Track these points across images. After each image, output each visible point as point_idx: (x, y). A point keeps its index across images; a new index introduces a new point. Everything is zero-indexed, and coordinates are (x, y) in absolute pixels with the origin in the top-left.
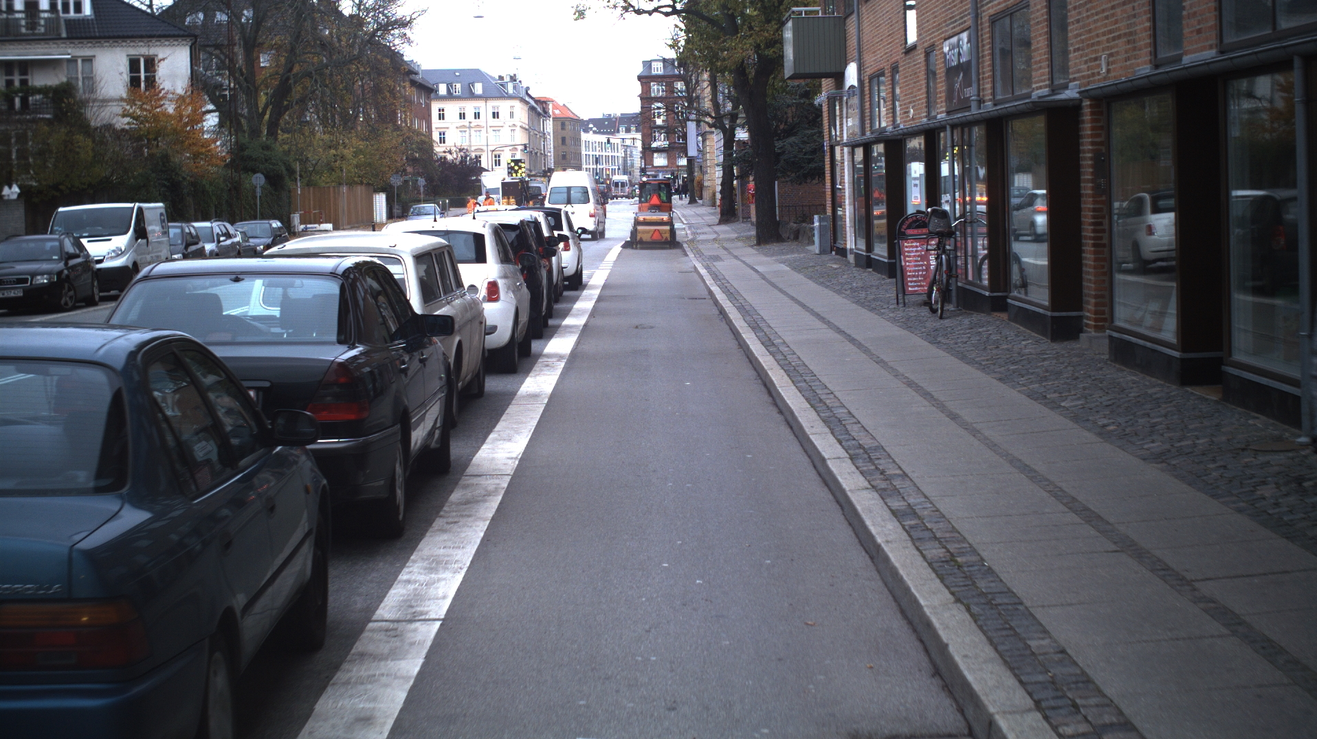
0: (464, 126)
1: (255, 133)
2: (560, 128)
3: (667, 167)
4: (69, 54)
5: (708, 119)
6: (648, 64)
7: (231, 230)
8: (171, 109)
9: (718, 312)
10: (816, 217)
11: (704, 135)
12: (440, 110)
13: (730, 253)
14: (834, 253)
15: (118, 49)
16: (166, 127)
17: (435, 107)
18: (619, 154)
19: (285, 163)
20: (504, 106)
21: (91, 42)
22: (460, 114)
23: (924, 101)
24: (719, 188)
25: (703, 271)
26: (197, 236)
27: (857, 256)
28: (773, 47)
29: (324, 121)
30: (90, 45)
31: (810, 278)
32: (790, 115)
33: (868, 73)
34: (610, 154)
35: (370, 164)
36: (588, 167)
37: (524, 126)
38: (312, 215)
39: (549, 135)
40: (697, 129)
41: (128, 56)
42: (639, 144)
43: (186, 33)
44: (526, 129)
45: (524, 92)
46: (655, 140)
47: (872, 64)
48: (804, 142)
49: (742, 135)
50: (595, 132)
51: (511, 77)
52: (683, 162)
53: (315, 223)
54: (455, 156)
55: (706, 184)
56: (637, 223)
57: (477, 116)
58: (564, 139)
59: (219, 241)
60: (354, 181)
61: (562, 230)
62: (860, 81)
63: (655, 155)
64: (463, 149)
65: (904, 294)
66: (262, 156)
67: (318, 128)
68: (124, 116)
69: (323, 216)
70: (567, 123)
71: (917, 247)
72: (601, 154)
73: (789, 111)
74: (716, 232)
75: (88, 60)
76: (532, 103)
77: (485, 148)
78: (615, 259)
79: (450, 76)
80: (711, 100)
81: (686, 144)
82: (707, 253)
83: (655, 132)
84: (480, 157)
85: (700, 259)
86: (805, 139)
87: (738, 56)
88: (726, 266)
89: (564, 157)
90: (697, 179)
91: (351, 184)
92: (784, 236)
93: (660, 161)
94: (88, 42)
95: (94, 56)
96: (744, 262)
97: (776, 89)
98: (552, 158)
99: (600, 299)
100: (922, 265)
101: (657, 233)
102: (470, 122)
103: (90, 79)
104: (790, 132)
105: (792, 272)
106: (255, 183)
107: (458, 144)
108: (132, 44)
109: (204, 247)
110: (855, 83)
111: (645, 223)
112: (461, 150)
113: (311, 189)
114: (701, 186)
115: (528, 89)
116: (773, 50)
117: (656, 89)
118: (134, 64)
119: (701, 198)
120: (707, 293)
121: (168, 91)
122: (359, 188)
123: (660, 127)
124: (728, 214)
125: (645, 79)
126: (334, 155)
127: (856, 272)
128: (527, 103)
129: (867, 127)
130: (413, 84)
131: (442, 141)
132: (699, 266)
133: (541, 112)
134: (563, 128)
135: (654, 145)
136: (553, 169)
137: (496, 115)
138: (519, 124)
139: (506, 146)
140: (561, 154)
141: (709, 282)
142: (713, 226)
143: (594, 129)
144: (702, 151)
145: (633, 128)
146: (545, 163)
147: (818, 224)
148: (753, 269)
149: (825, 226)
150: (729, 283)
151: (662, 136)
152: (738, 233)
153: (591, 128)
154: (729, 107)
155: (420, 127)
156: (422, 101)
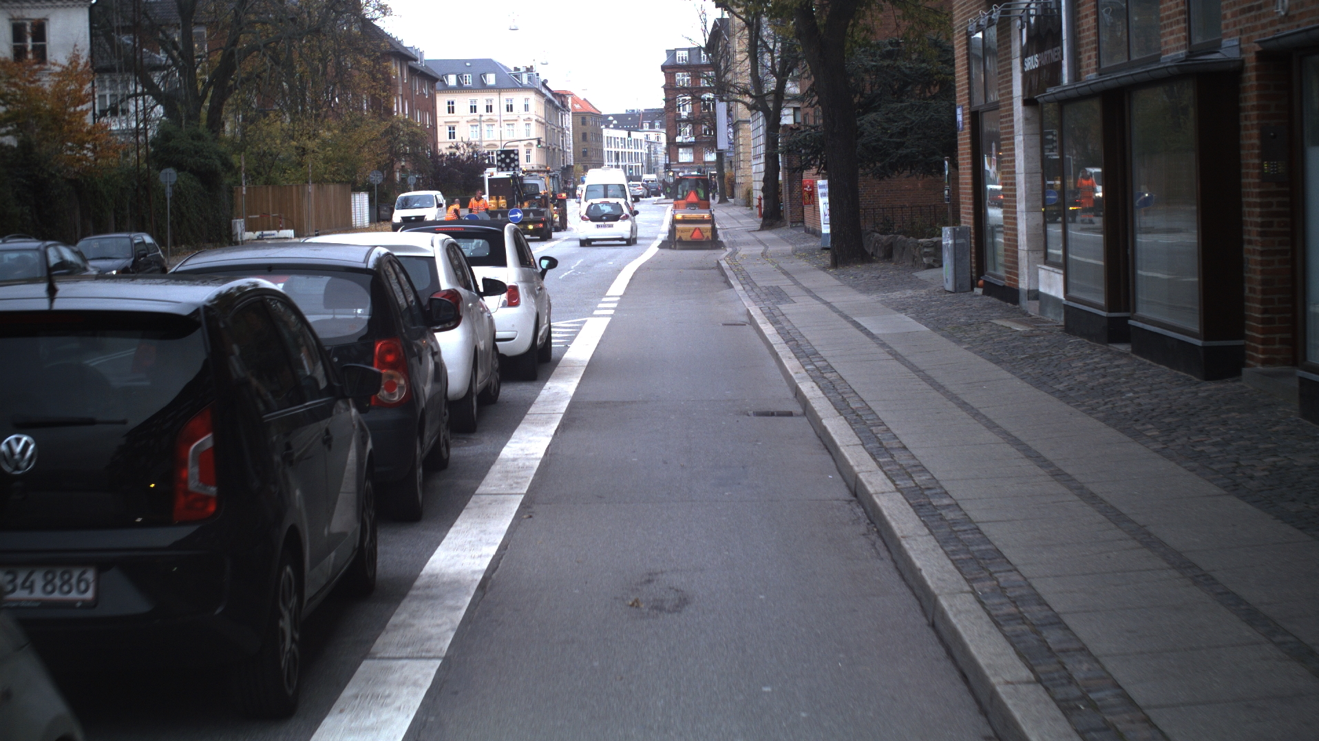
0: (475, 120)
2: (580, 123)
3: (693, 163)
6: (672, 53)
10: (947, 231)
12: (449, 103)
14: (978, 291)
18: (643, 151)
20: (518, 99)
22: (471, 107)
24: (758, 186)
34: (633, 151)
35: (345, 159)
36: (610, 164)
37: (540, 119)
39: (569, 130)
40: (728, 117)
41: (12, 19)
42: (663, 138)
44: (543, 124)
45: (540, 84)
46: (680, 135)
49: (788, 118)
50: (616, 127)
51: (528, 69)
52: (711, 157)
55: (738, 180)
56: (675, 221)
57: (489, 109)
58: (584, 135)
60: (324, 179)
63: (680, 150)
64: (472, 144)
66: (191, 147)
69: (284, 220)
70: (588, 118)
72: (623, 150)
76: (550, 95)
79: (459, 67)
81: (715, 135)
83: (680, 126)
85: (753, 295)
89: (585, 154)
90: (727, 175)
92: (869, 251)
93: (685, 156)
98: (572, 154)
101: (697, 231)
102: (481, 116)
106: (165, 180)
108: (15, 5)
111: (684, 221)
114: (733, 184)
115: (546, 81)
117: (682, 78)
118: (18, 32)
119: (733, 197)
121: (52, 62)
122: (332, 187)
123: (685, 121)
124: (772, 217)
125: (670, 69)
126: (297, 148)
128: (543, 95)
129: (1088, 65)
130: (414, 72)
131: (452, 135)
132: (755, 311)
133: (559, 105)
134: (584, 123)
135: (679, 139)
136: (573, 167)
137: (510, 108)
138: (534, 118)
139: (520, 141)
140: (582, 150)
141: (791, 364)
142: (754, 233)
143: (615, 122)
144: (734, 144)
145: (657, 124)
146: (564, 160)
147: (950, 242)
148: (858, 326)
149: (962, 245)
150: (833, 370)
151: (688, 129)
152: (791, 244)
153: (611, 122)
154: (771, 84)
155: (423, 120)
156: (425, 91)
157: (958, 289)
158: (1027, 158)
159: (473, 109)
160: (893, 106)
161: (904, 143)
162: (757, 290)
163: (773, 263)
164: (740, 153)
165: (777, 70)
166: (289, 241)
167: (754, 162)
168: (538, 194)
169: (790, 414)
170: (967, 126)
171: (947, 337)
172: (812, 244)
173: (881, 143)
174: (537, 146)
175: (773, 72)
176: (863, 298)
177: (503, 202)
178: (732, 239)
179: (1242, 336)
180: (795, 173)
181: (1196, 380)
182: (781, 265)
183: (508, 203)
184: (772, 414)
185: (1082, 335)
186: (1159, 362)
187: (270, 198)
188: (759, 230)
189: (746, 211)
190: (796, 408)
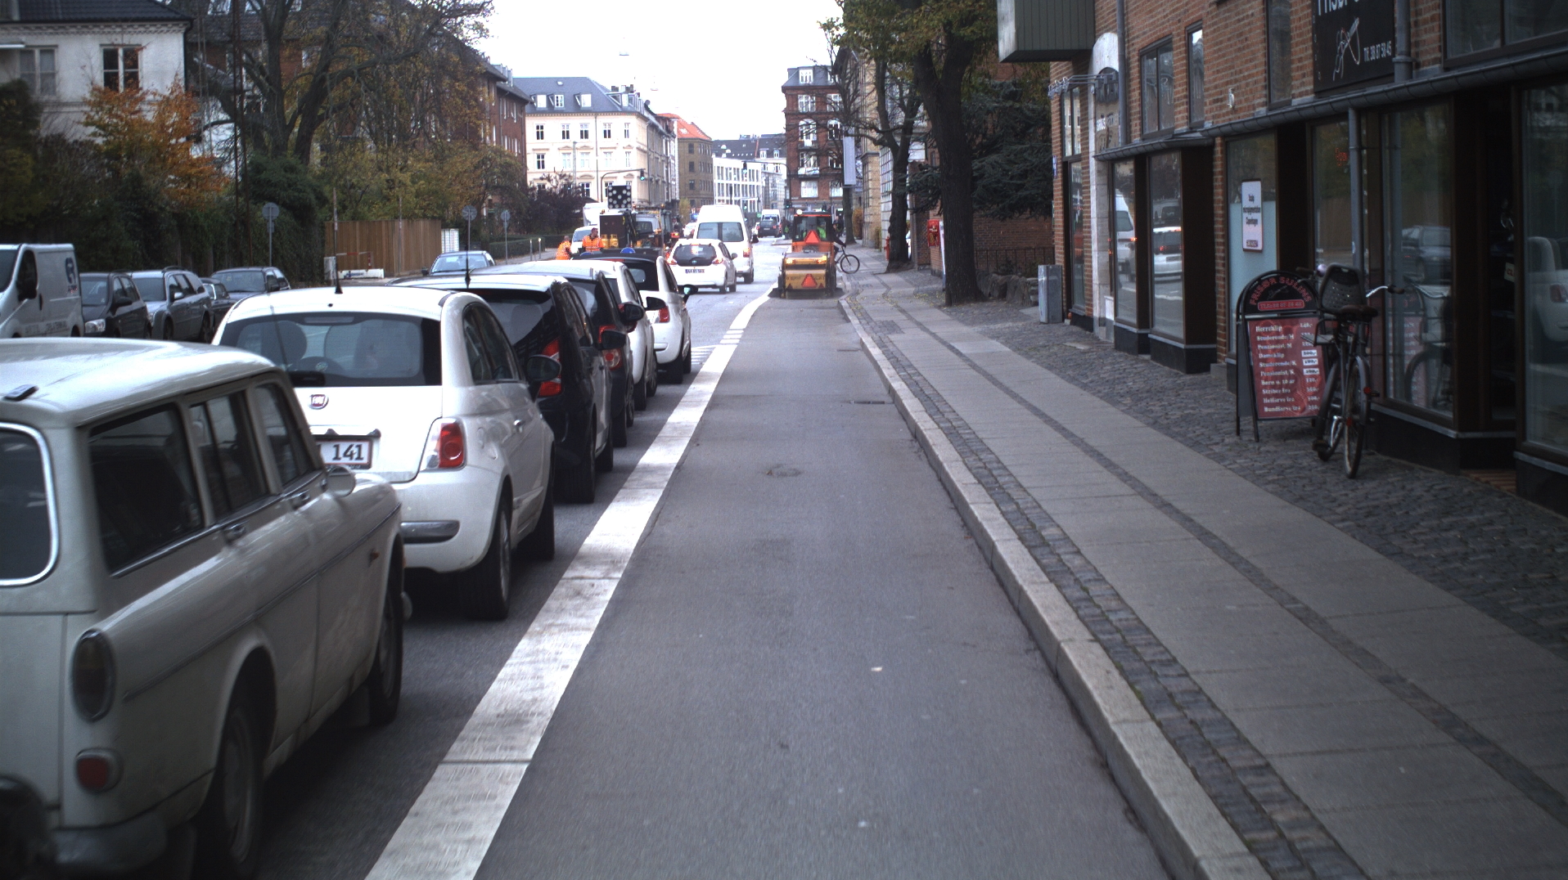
0: (567, 147)
1: (279, 149)
2: (687, 149)
3: (817, 198)
4: (22, 43)
5: (874, 135)
6: (794, 73)
7: (195, 280)
8: (150, 116)
9: (909, 436)
10: (1042, 269)
11: (865, 158)
12: (538, 128)
13: (910, 318)
14: (1067, 322)
15: (89, 36)
16: (141, 140)
17: (531, 124)
18: (759, 183)
19: (315, 190)
20: (617, 123)
21: (52, 28)
22: (563, 132)
23: (1261, 77)
24: (886, 225)
25: (876, 352)
26: (133, 290)
27: (1120, 333)
28: (971, 25)
29: (375, 137)
30: (50, 31)
31: (1050, 368)
32: (990, 126)
33: (1137, 47)
34: (748, 183)
35: (436, 192)
36: (721, 198)
37: (642, 147)
38: (358, 257)
39: (674, 159)
40: (856, 150)
41: (101, 45)
42: (783, 171)
43: (178, 16)
44: (645, 152)
45: (642, 106)
46: (803, 166)
47: (1144, 31)
48: (1010, 162)
49: (917, 153)
50: (729, 156)
51: (627, 88)
52: (838, 192)
53: (362, 268)
54: (554, 184)
55: (867, 219)
56: (785, 267)
57: (584, 134)
58: (692, 165)
59: (172, 299)
60: (414, 214)
61: (655, 288)
62: (1124, 60)
63: (803, 184)
64: (565, 175)
65: (1256, 419)
66: (284, 180)
67: (370, 144)
68: (87, 124)
69: (372, 258)
70: (695, 145)
71: (1278, 333)
72: (737, 182)
73: (989, 119)
74: (884, 285)
75: (49, 51)
76: (653, 119)
77: (594, 175)
78: (744, 326)
79: (550, 86)
80: (878, 108)
81: (842, 169)
82: (877, 318)
83: (802, 156)
84: (588, 185)
85: (867, 327)
86: (1012, 157)
87: (922, 35)
88: (908, 340)
89: (692, 186)
90: (855, 213)
91: (410, 217)
92: (986, 291)
93: (808, 191)
94: (48, 28)
95: (56, 46)
96: (934, 335)
97: (973, 87)
98: (677, 187)
99: (714, 404)
100: (1288, 368)
101: (809, 278)
102: (575, 143)
103: (51, 76)
104: (990, 147)
105: (1015, 356)
106: (266, 215)
107: (559, 170)
108: (106, 30)
109: (144, 308)
110: (1115, 65)
111: (795, 266)
112: (562, 176)
113: (358, 223)
114: (861, 223)
115: (648, 102)
116: (971, 28)
117: (805, 102)
118: (110, 58)
119: (861, 237)
120: (886, 392)
121: (148, 91)
122: (422, 223)
123: (808, 150)
124: (898, 260)
125: (792, 91)
126: (387, 181)
127: (1124, 361)
128: (645, 119)
129: (1135, 131)
130: (501, 93)
131: (541, 165)
132: (868, 341)
133: (664, 131)
134: (691, 151)
135: (802, 171)
136: (678, 202)
137: (607, 134)
138: (636, 145)
139: (619, 172)
140: (689, 182)
141: (888, 371)
142: (879, 276)
143: (729, 151)
144: (862, 179)
145: (776, 152)
146: (668, 194)
147: (1044, 279)
148: (952, 348)
149: (1055, 281)
150: (920, 374)
151: (812, 160)
152: (915, 286)
153: (724, 151)
154: (900, 118)
155: (511, 147)
156: (514, 115)
157: (1051, 320)
158: (1099, 204)
159: (566, 135)
160: (1014, 147)
161: (1024, 185)
162: (872, 324)
163: (892, 302)
164: (869, 189)
165: (906, 103)
166: (380, 281)
167: (882, 200)
168: (652, 232)
169: (883, 403)
170: (1060, 175)
171: (1022, 355)
172: (935, 286)
173: (1001, 185)
174: (639, 178)
175: (901, 105)
176: (965, 329)
177: (614, 241)
178: (856, 282)
179: (1214, 341)
180: (921, 211)
181: (1182, 373)
182: (900, 304)
183: (620, 242)
184: (869, 403)
185: (1124, 350)
186: (1164, 364)
187: (358, 236)
188: (886, 273)
189: (874, 253)
190: (888, 399)
